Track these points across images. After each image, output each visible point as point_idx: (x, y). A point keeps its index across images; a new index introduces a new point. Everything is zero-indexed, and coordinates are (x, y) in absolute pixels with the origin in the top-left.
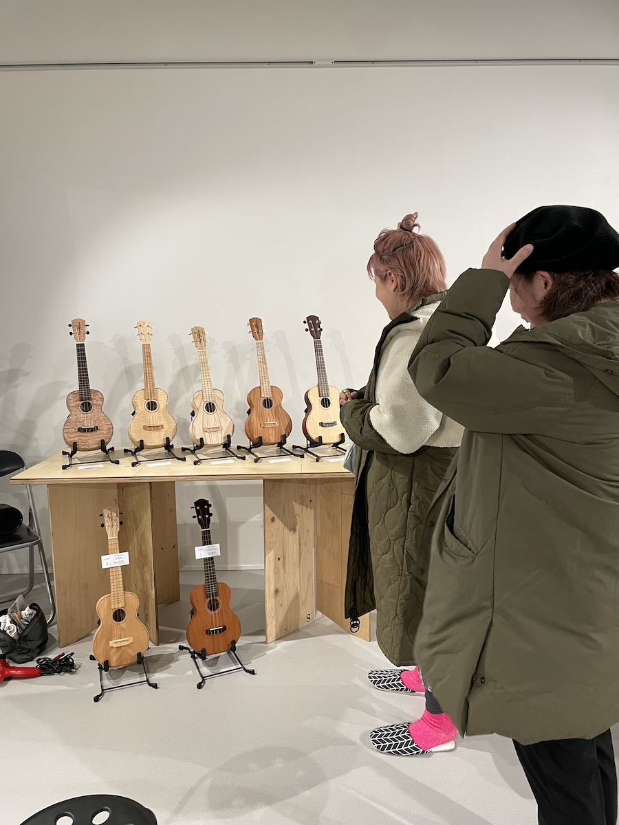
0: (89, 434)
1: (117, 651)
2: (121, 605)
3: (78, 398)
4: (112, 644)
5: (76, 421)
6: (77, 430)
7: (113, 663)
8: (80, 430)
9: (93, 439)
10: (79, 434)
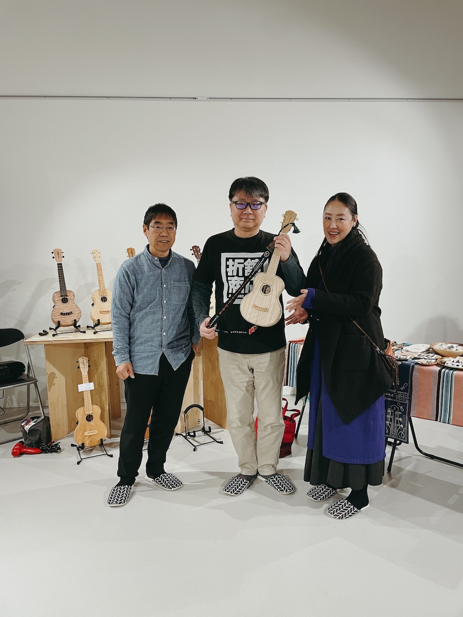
0: (67, 316)
1: (89, 438)
2: (90, 412)
3: (60, 295)
4: (86, 434)
5: (59, 309)
6: (60, 314)
7: (87, 444)
9: (69, 320)
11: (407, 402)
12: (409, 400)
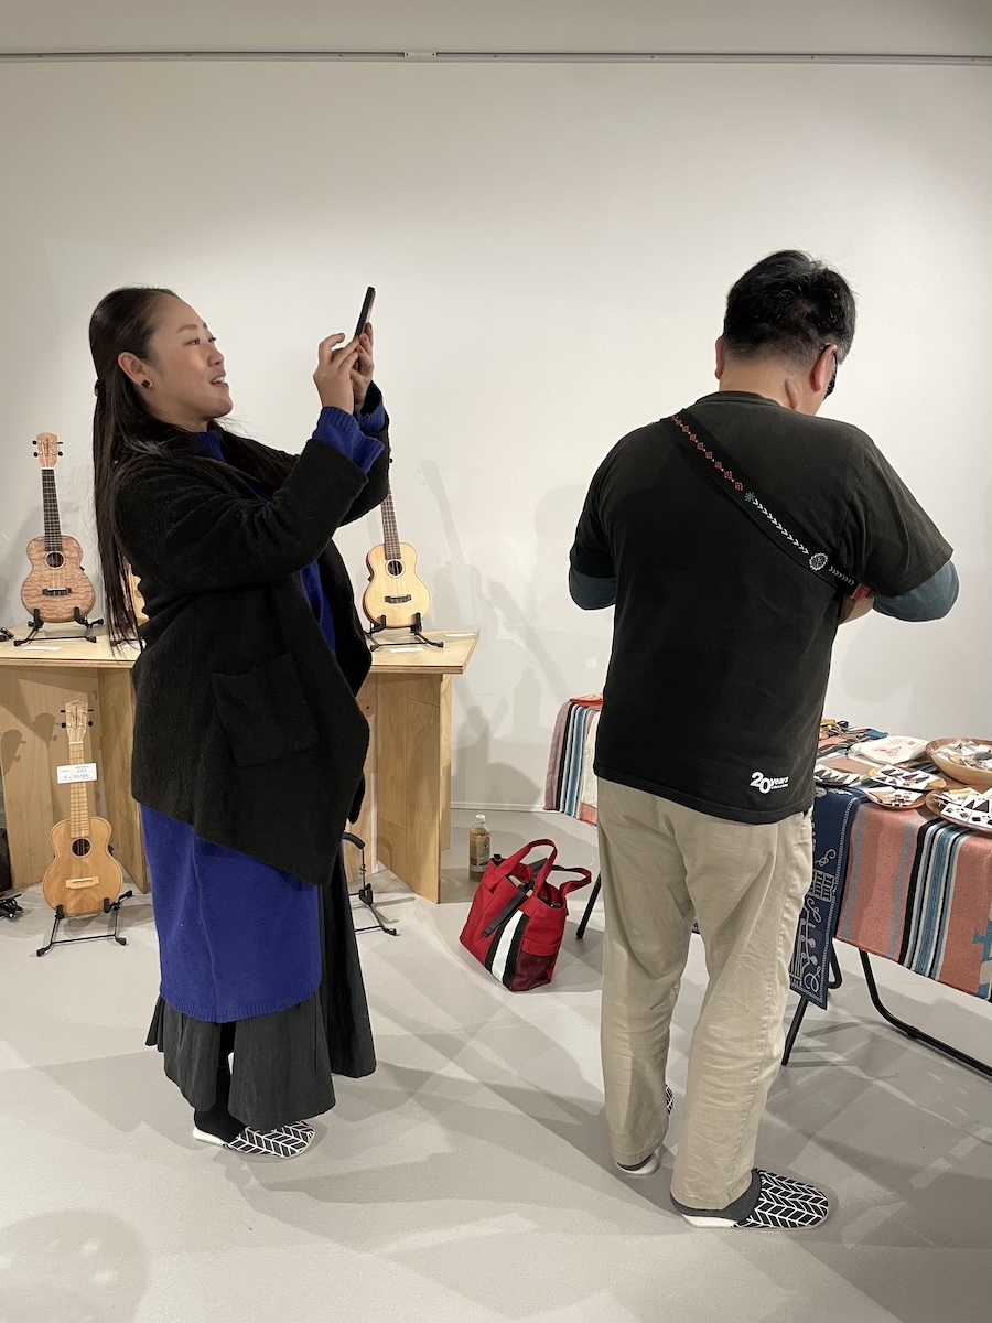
0: (58, 599)
1: (76, 894)
2: (84, 834)
3: (43, 547)
4: (69, 883)
5: (40, 580)
6: (41, 593)
7: (70, 908)
8: (45, 592)
9: (64, 606)
10: (43, 597)
11: (832, 900)
12: (836, 895)
